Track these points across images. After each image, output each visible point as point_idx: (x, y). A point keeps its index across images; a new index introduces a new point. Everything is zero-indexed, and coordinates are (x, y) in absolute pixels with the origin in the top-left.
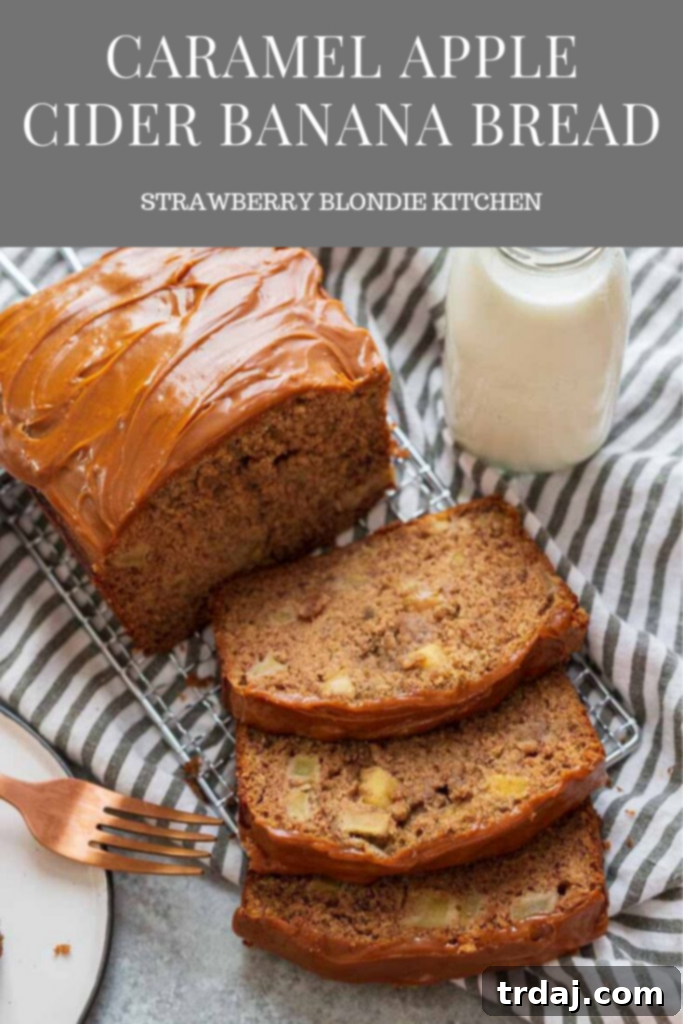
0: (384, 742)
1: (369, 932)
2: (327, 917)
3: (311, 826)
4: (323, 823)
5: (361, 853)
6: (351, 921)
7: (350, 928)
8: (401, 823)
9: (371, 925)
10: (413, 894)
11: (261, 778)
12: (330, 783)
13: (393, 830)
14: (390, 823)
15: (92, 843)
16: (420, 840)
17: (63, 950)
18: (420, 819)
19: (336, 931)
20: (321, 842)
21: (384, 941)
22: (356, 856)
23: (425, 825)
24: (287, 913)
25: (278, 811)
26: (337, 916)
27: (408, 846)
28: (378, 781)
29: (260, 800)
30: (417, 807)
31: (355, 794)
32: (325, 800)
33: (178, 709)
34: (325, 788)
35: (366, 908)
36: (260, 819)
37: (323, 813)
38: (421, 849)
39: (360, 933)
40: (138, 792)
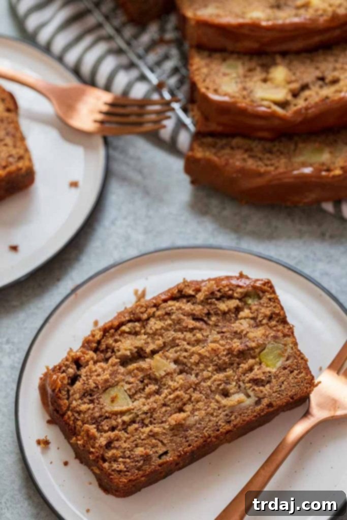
0: (284, 54)
1: (272, 165)
2: (246, 156)
3: (237, 95)
4: (245, 93)
5: (269, 110)
6: (260, 159)
7: (260, 163)
8: (295, 95)
9: (273, 162)
10: (301, 145)
11: (205, 70)
12: (250, 74)
13: (289, 97)
14: (287, 94)
15: (96, 121)
16: (307, 103)
17: (74, 184)
18: (307, 93)
19: (251, 164)
20: (243, 104)
21: (281, 170)
22: (264, 112)
23: (310, 96)
24: (219, 154)
25: (215, 87)
26: (251, 157)
27: (299, 107)
28: (280, 73)
29: (204, 81)
30: (305, 87)
31: (265, 81)
32: (245, 82)
33: (152, 58)
34: (245, 76)
35: (271, 152)
36: (203, 90)
37: (244, 89)
38: (307, 109)
39: (266, 165)
40: (125, 93)
